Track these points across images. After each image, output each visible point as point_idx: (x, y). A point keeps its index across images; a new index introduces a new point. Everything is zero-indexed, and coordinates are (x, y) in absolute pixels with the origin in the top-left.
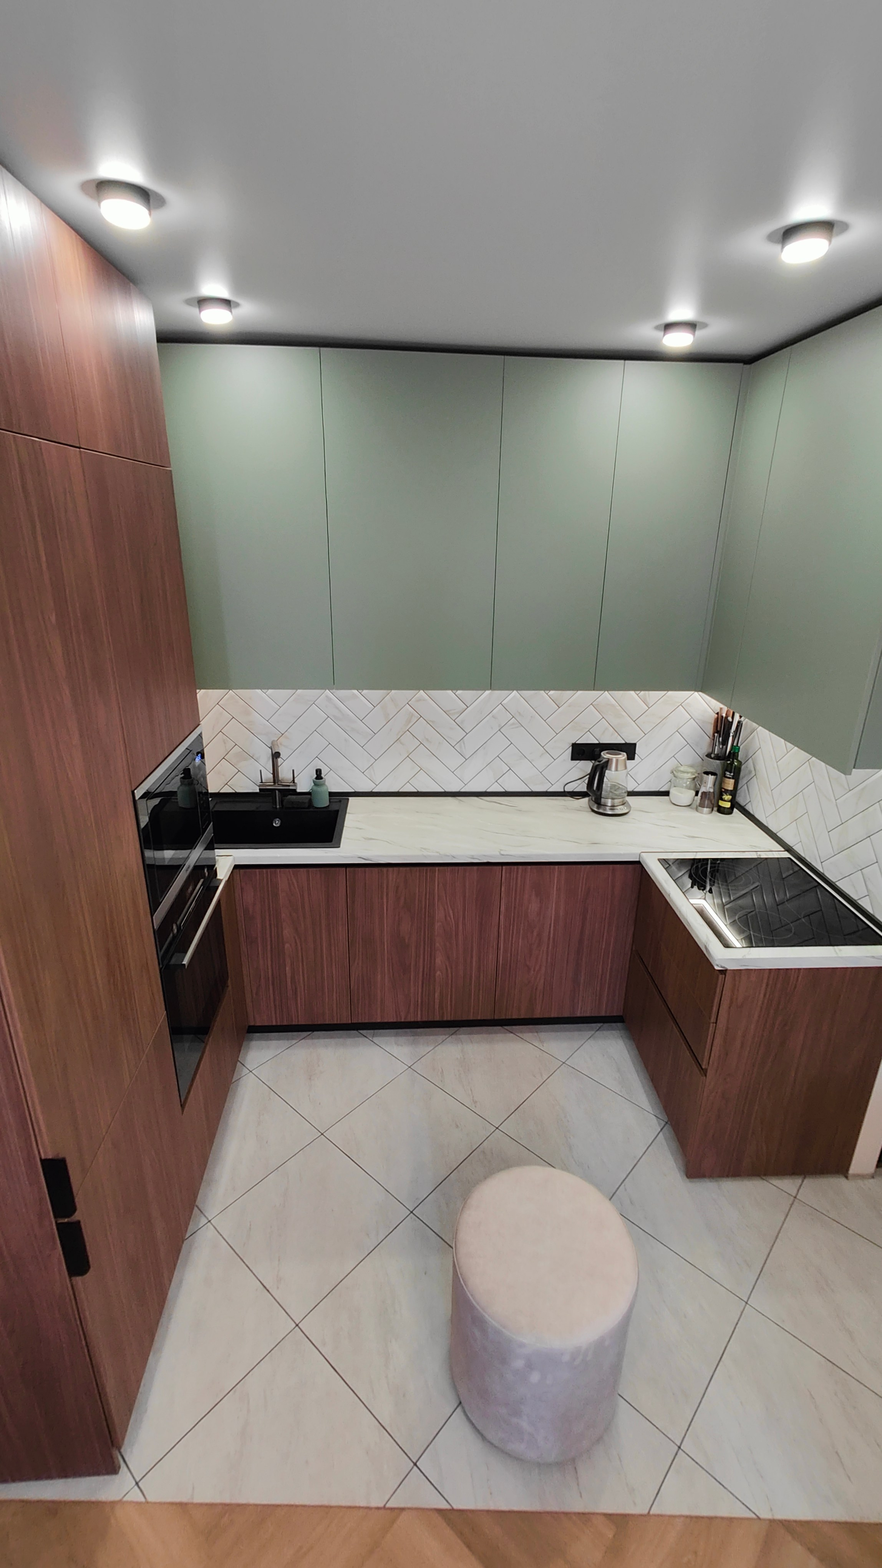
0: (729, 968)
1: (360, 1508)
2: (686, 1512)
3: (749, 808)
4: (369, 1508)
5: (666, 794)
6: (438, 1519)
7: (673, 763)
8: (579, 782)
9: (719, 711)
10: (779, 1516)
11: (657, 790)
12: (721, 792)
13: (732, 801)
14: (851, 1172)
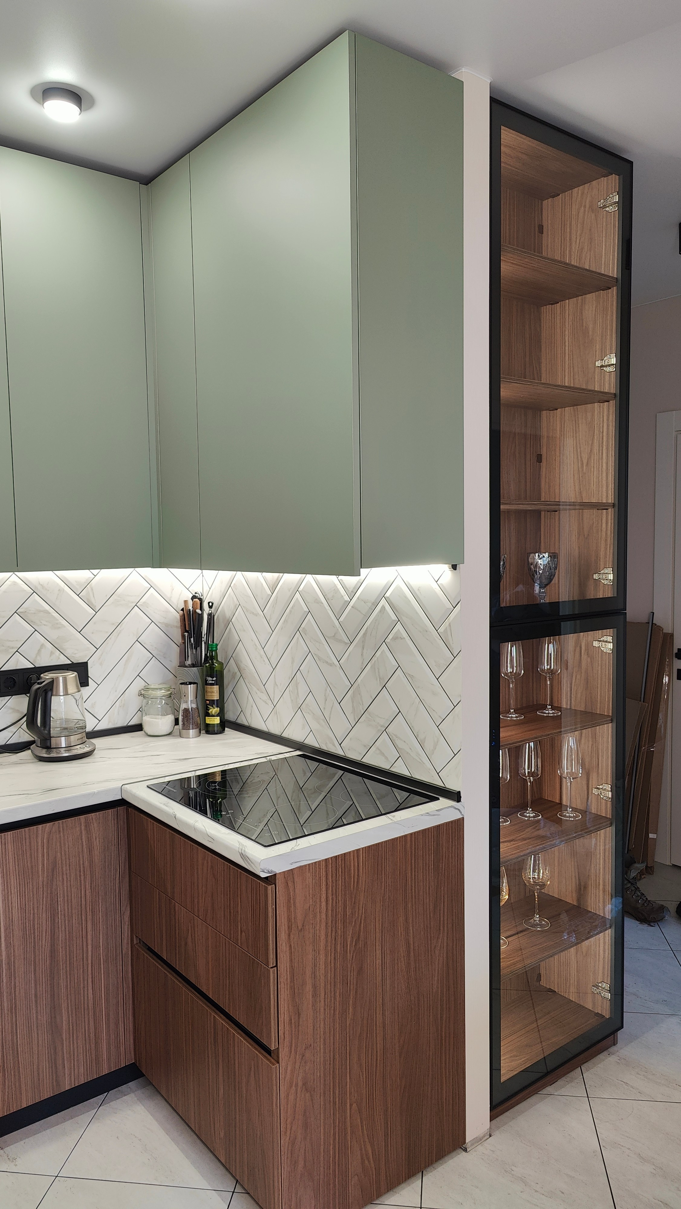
3: (242, 720)
5: (139, 728)
7: (139, 684)
9: (183, 606)
12: (206, 705)
13: (221, 714)
14: (468, 1139)
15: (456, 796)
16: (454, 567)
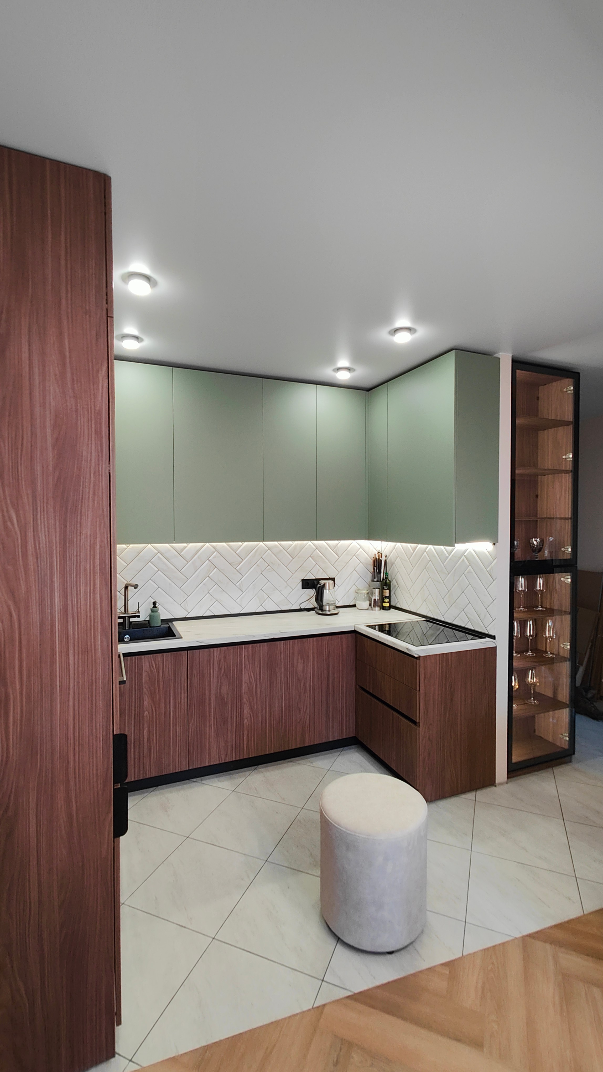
0: (421, 655)
1: (297, 1014)
2: (481, 948)
3: (398, 606)
4: (304, 1012)
5: (354, 606)
6: (348, 1001)
7: (354, 588)
8: (307, 602)
9: (374, 556)
10: (526, 933)
11: (348, 604)
12: (382, 598)
13: (389, 602)
14: (497, 782)
15: (493, 637)
16: (494, 544)
